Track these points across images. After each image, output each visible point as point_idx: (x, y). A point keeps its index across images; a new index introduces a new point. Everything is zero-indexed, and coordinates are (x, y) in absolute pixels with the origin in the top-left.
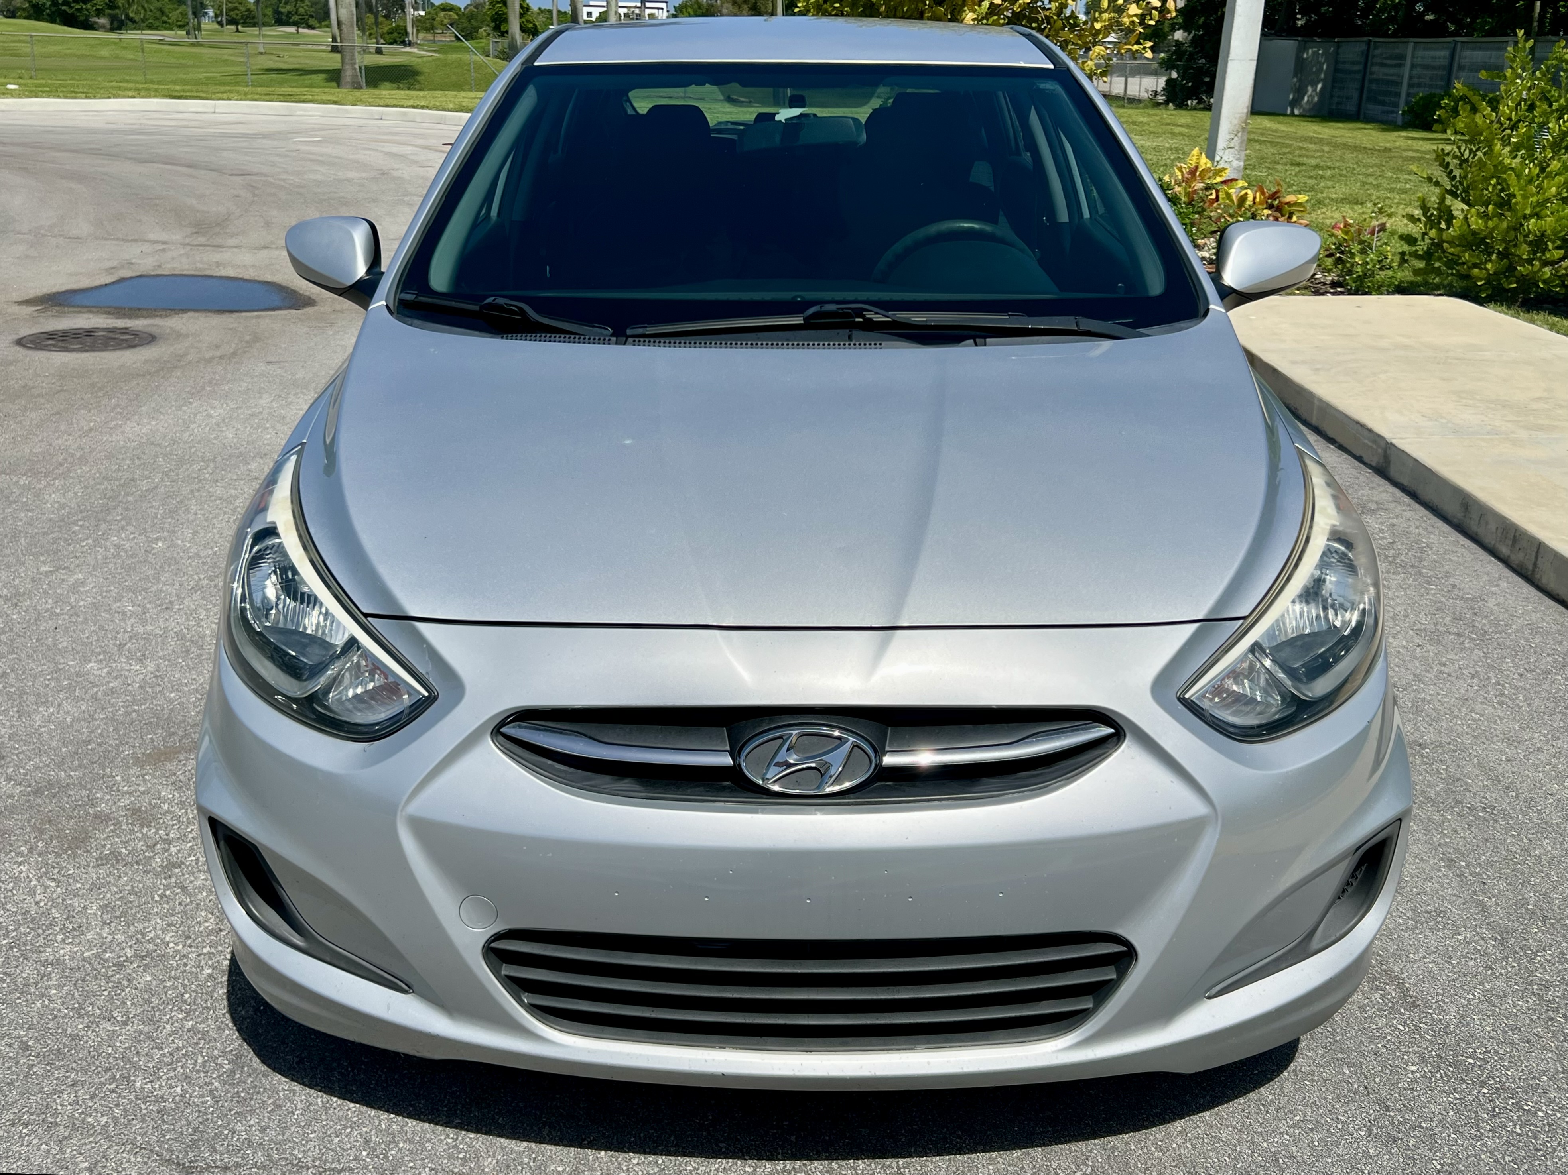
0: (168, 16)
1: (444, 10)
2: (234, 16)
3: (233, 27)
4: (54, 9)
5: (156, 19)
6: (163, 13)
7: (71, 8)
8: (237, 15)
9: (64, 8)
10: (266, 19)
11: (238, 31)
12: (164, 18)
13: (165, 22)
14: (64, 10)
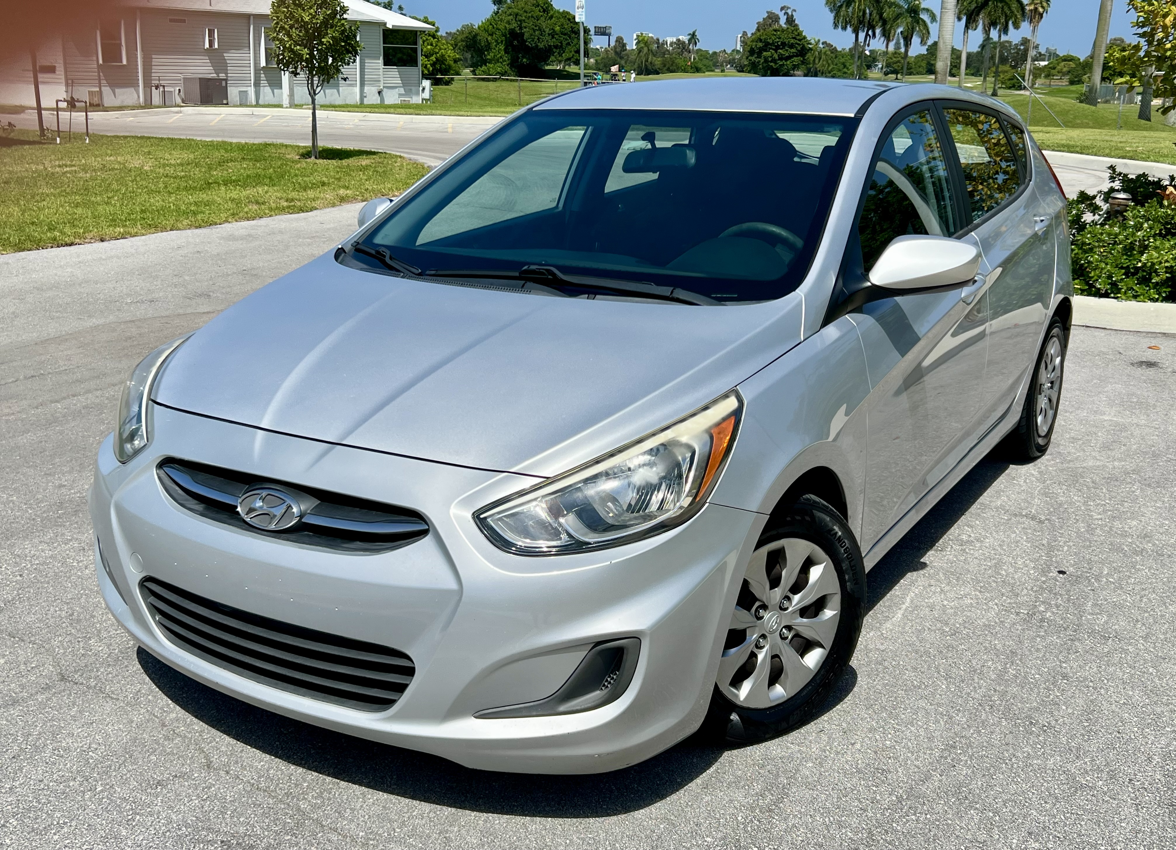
0: (847, 68)
1: (1065, 60)
2: (896, 68)
3: (894, 76)
4: (765, 65)
5: (839, 70)
6: (845, 66)
7: (776, 63)
8: (899, 66)
9: (771, 64)
10: (921, 69)
11: (897, 79)
12: (845, 70)
13: (845, 73)
14: (772, 66)
